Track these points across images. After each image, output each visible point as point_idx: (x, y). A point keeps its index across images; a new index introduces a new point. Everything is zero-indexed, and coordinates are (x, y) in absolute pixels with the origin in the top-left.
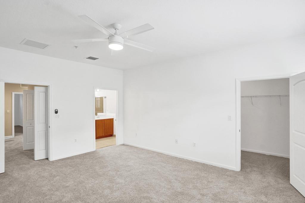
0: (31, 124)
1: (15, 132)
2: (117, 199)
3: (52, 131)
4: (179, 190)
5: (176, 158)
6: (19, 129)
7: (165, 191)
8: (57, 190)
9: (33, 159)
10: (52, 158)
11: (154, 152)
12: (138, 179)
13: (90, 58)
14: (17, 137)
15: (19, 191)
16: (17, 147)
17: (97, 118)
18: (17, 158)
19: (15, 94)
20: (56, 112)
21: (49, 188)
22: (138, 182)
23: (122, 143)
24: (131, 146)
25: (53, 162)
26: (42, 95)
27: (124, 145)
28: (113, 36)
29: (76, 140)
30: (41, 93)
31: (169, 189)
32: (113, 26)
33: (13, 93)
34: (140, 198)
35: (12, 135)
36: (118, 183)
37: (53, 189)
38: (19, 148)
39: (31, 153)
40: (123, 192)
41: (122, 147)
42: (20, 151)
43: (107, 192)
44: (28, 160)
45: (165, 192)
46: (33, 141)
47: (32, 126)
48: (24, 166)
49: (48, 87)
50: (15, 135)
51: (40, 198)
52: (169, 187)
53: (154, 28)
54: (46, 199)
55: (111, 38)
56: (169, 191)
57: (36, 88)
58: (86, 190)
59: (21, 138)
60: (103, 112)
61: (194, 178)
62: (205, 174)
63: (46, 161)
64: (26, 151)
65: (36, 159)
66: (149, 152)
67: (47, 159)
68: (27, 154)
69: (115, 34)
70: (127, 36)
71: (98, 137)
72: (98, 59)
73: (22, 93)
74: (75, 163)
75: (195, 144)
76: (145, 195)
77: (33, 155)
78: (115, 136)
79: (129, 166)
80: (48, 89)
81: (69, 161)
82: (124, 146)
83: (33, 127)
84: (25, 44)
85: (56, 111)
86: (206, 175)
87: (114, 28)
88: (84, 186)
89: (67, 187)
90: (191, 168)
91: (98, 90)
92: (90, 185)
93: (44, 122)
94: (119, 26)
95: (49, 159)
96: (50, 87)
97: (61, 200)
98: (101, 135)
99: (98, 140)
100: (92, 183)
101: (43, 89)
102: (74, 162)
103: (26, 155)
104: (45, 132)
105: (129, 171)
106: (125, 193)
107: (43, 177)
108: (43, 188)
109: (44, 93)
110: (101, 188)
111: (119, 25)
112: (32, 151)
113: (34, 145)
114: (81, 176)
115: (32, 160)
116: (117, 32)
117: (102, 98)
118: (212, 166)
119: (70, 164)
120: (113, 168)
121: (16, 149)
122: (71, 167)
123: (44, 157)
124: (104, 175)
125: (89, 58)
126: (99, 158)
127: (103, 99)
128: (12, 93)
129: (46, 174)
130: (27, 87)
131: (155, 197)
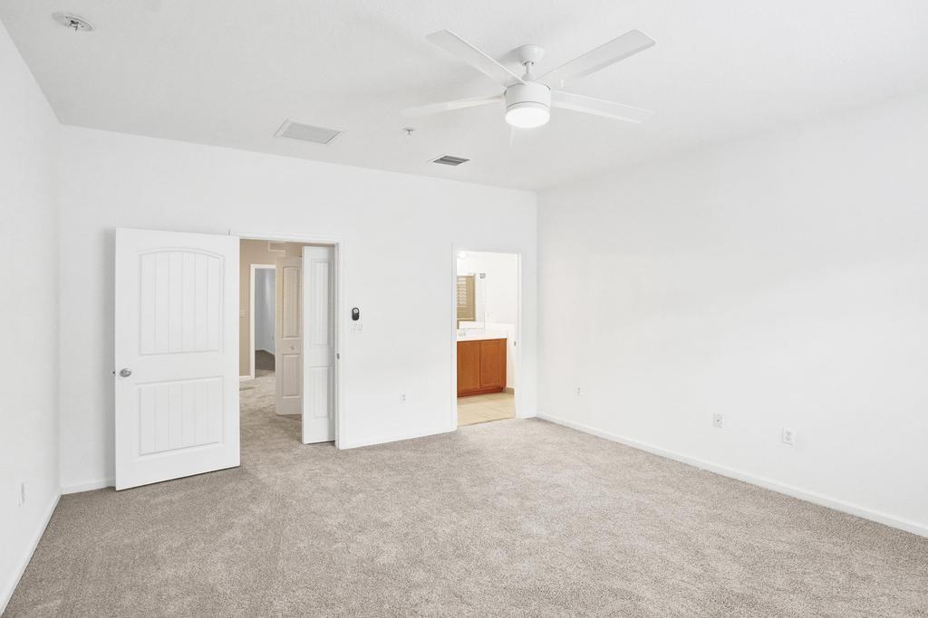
0: (293, 348)
1: (257, 366)
2: (529, 581)
3: (343, 366)
4: (737, 587)
5: (716, 475)
6: (265, 361)
7: (683, 581)
8: (362, 530)
9: (300, 440)
10: (346, 442)
11: (637, 451)
12: (590, 530)
13: (446, 160)
14: (259, 379)
15: (273, 517)
16: (262, 405)
17: (461, 335)
18: (262, 432)
19: (257, 270)
20: (356, 317)
21: (341, 520)
22: (591, 540)
23: (533, 415)
24: (562, 427)
25: (346, 452)
26: (322, 269)
27: (538, 420)
28: (522, 84)
29: (404, 396)
30: (318, 265)
31: (698, 577)
32: (518, 55)
33: (253, 267)
34: (601, 592)
35: (249, 374)
36: (528, 536)
37: (352, 526)
38: (265, 408)
39: (291, 424)
40: (544, 563)
41: (535, 425)
42: (270, 415)
43: (496, 556)
44: (287, 440)
45: (683, 585)
46: (298, 391)
47: (294, 351)
48: (280, 454)
49: (336, 248)
50: (256, 376)
51: (322, 543)
52: (698, 570)
53: (654, 43)
54: (336, 550)
55: (512, 94)
56: (700, 586)
57: (307, 251)
58: (436, 541)
59: (269, 382)
60: (474, 320)
61: (791, 556)
62: (835, 544)
63: (330, 447)
64: (283, 419)
65: (307, 439)
66: (618, 448)
67: (332, 443)
68: (284, 425)
69: (526, 77)
70: (562, 82)
71: (463, 393)
72: (465, 160)
73: (273, 267)
74: (403, 460)
75: (789, 434)
76: (618, 584)
77: (299, 428)
78: (511, 392)
79: (559, 486)
80: (336, 252)
81: (387, 454)
82: (538, 424)
83: (300, 355)
84: (286, 135)
85: (356, 311)
86: (838, 551)
87: (522, 62)
88: (431, 530)
89: (386, 525)
90: (776, 516)
91: (462, 254)
92: (448, 531)
93: (326, 342)
94: (536, 53)
95: (336, 442)
96: (341, 247)
97: (373, 560)
98: (471, 387)
99: (463, 400)
100: (452, 525)
101: (323, 253)
102: (401, 458)
103: (282, 427)
104: (326, 368)
105: (560, 502)
106: (550, 569)
107: (325, 489)
108: (326, 520)
109: (326, 265)
110: (478, 543)
111: (536, 50)
112: (298, 418)
113: (300, 403)
114: (422, 500)
115: (295, 442)
116: (530, 71)
117: (471, 280)
118: (861, 519)
119: (391, 462)
120: (509, 487)
121: (260, 410)
122: (392, 473)
123: (323, 437)
124: (484, 504)
125: (441, 159)
126: (468, 453)
127: (474, 281)
128: (250, 267)
129: (331, 483)
130: (284, 251)
131: (648, 595)
